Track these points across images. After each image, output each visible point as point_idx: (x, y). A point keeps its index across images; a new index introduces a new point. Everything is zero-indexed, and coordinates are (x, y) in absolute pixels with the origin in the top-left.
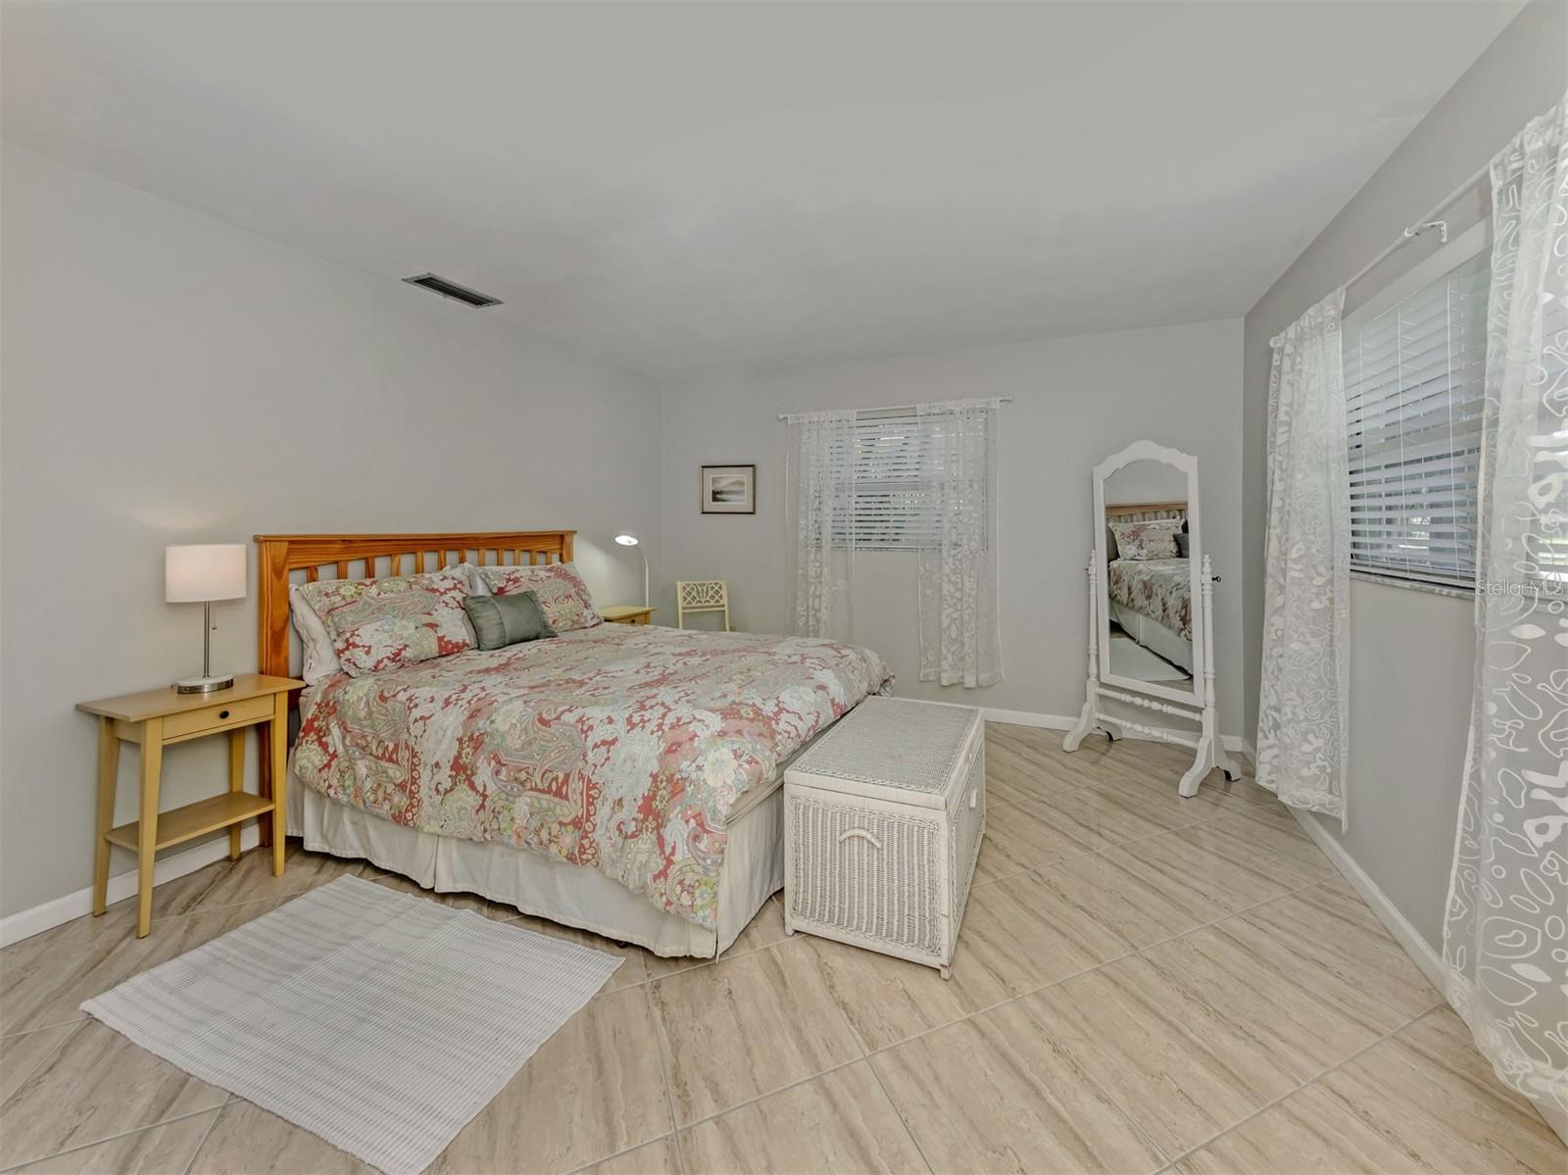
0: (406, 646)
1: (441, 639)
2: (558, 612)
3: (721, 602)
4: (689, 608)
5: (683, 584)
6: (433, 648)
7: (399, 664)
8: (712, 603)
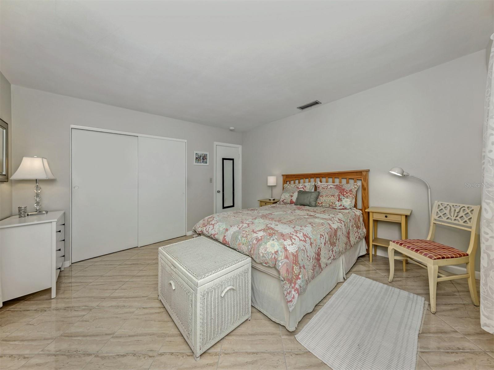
0: (285, 199)
1: (291, 200)
2: (325, 200)
3: (469, 224)
4: (440, 221)
5: (439, 203)
6: (289, 201)
7: (284, 203)
8: (461, 222)
